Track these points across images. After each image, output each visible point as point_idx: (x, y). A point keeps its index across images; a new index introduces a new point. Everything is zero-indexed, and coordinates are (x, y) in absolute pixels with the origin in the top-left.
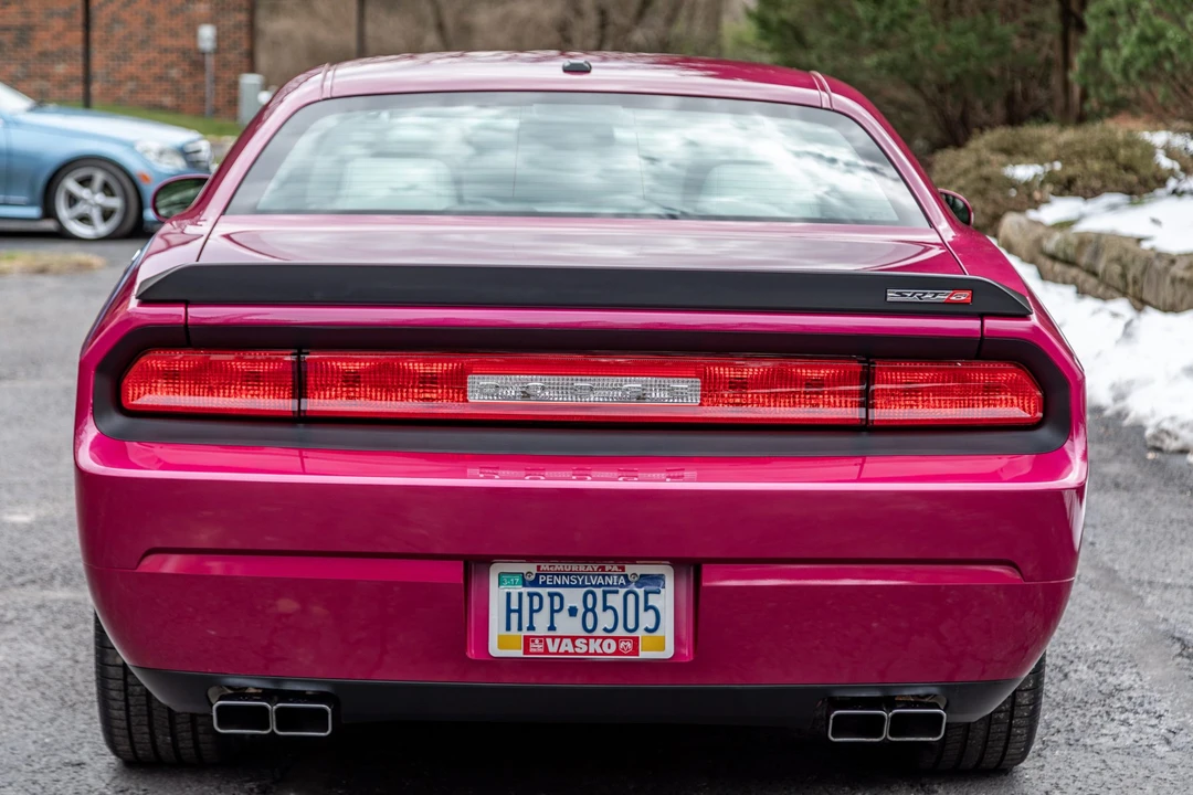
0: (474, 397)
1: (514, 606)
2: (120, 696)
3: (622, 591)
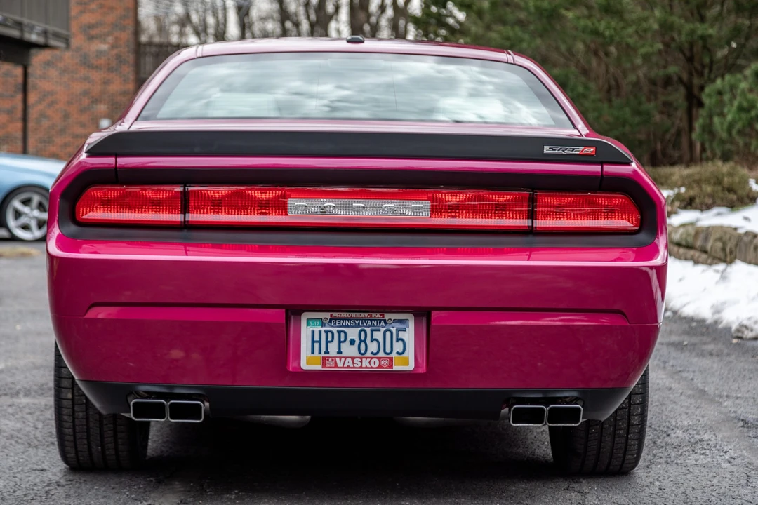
0: (291, 213)
1: (316, 338)
2: (70, 419)
3: (383, 330)
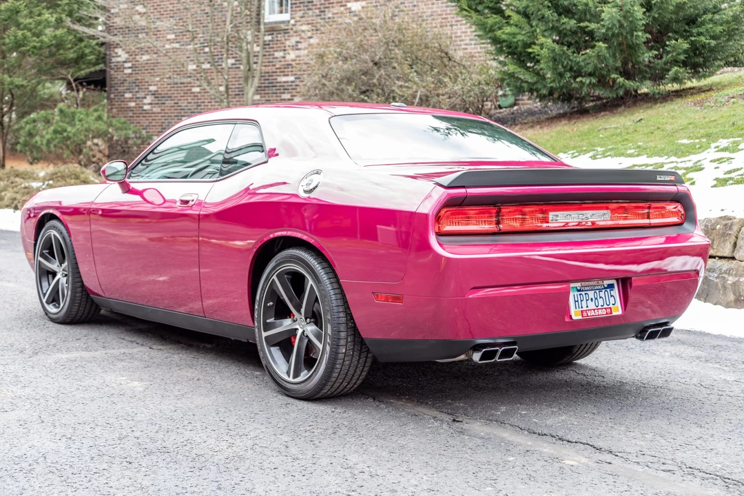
1: (576, 299)
3: (604, 291)
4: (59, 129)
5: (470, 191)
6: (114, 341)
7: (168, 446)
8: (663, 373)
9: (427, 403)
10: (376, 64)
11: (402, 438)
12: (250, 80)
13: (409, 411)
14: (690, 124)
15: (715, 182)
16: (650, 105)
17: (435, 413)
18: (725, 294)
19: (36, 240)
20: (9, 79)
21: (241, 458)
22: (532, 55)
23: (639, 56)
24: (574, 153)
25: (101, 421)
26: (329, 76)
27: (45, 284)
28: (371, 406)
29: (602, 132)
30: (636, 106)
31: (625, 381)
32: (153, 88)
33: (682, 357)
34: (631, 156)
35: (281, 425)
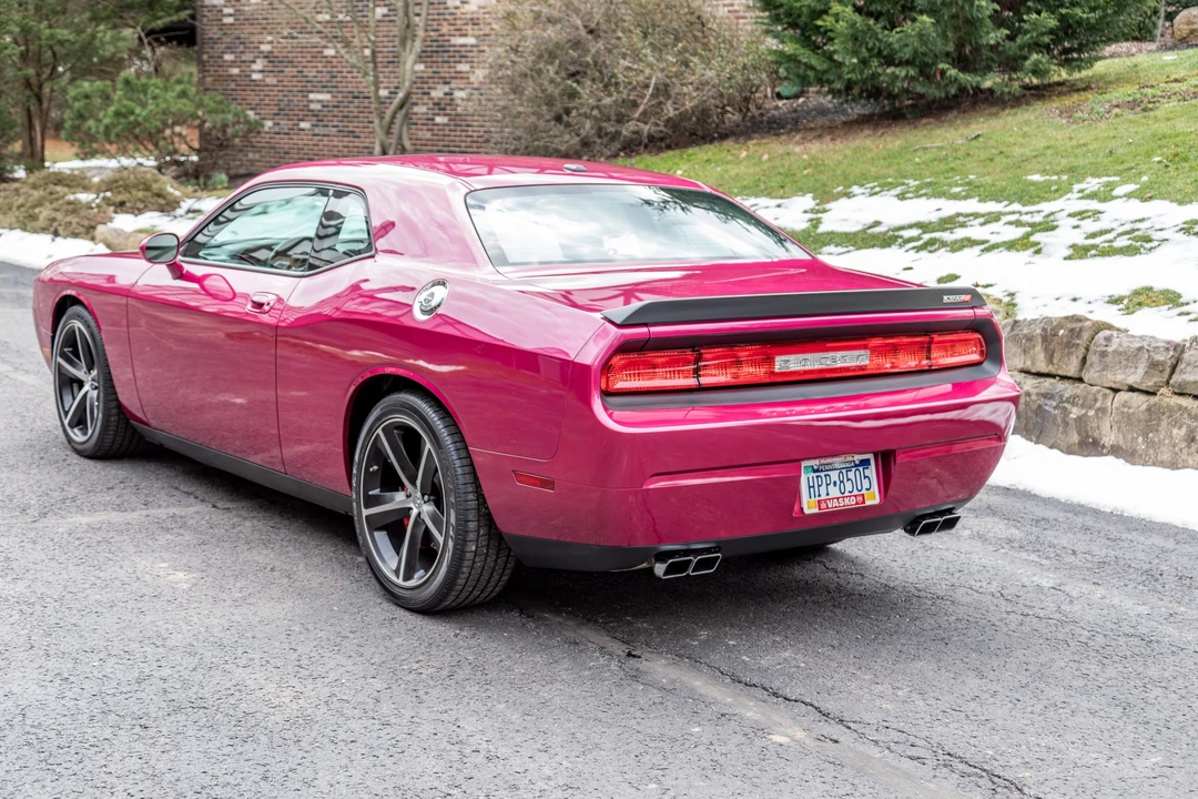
3: (854, 470)
4: (123, 110)
5: (653, 329)
6: (163, 493)
7: (206, 696)
8: (950, 570)
9: (596, 621)
10: (591, 32)
11: (547, 688)
12: (409, 44)
13: (568, 634)
14: (1048, 148)
15: (1071, 251)
16: (994, 110)
17: (605, 640)
18: (1065, 432)
19: (54, 331)
20: (48, 31)
21: (309, 721)
22: (822, 30)
23: (981, 37)
24: (875, 187)
25: (117, 647)
26: (520, 49)
27: (68, 399)
28: (514, 626)
29: (920, 153)
30: (975, 110)
31: (892, 585)
32: (265, 48)
33: (986, 540)
34: (956, 197)
35: (376, 659)
